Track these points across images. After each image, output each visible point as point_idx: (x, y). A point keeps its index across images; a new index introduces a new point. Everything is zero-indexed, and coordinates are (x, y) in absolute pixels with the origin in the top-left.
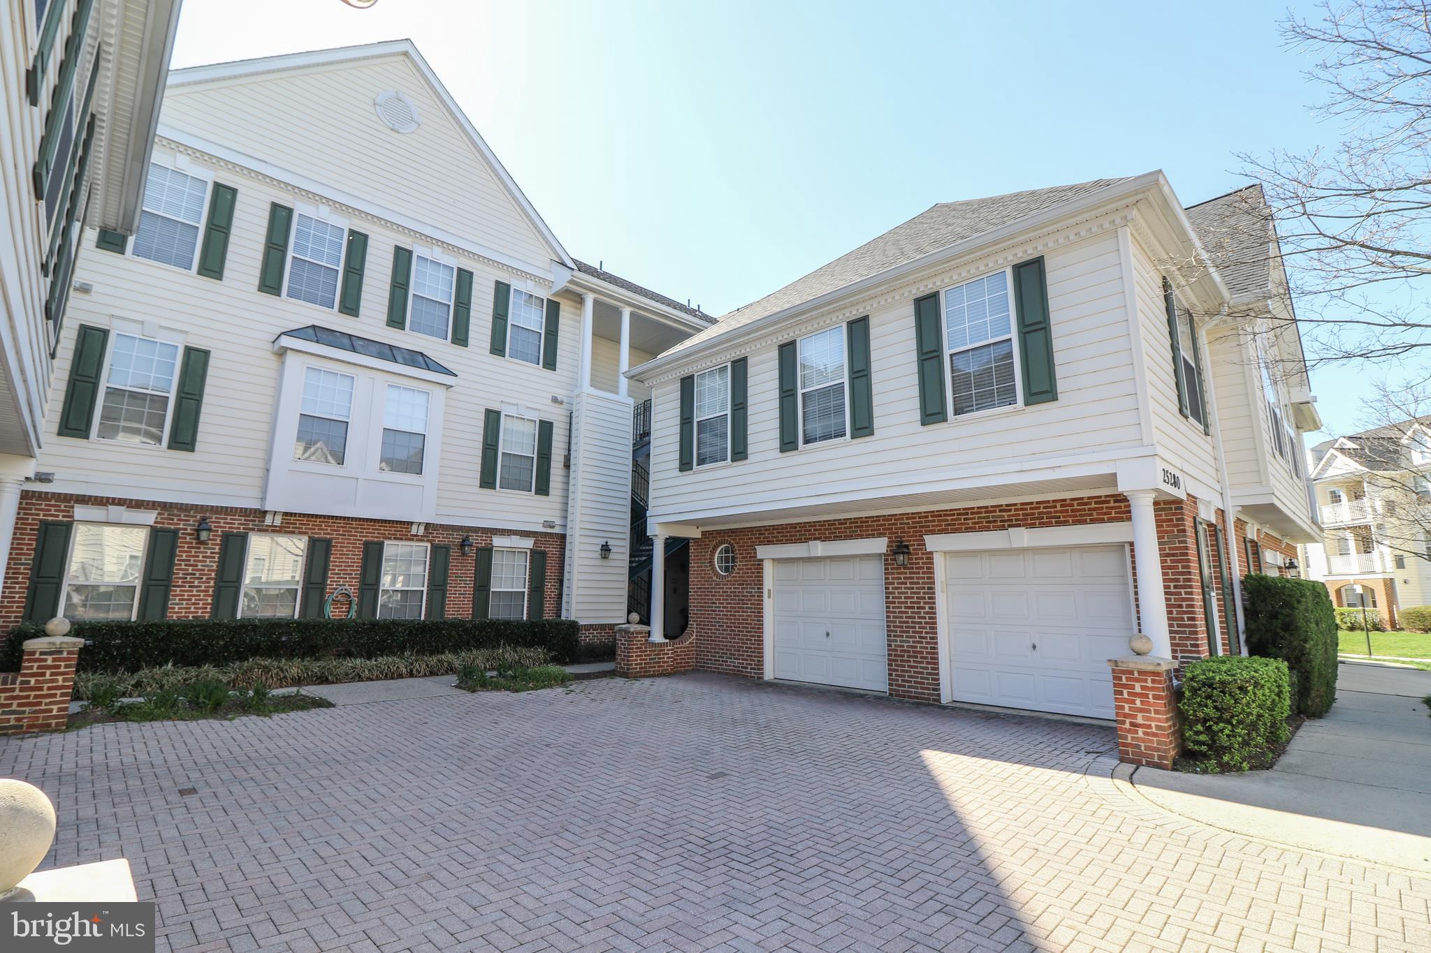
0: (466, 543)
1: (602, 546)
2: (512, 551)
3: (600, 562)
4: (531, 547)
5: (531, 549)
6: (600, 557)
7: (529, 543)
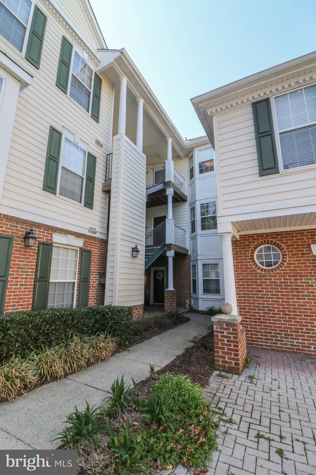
0: (31, 235)
1: (133, 248)
2: (67, 247)
3: (130, 260)
4: (82, 246)
5: (81, 248)
6: (131, 256)
7: (80, 243)
